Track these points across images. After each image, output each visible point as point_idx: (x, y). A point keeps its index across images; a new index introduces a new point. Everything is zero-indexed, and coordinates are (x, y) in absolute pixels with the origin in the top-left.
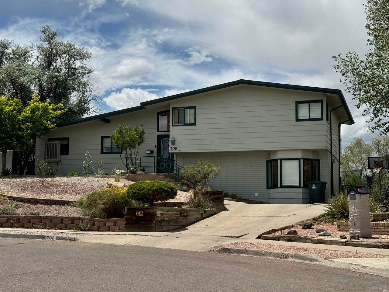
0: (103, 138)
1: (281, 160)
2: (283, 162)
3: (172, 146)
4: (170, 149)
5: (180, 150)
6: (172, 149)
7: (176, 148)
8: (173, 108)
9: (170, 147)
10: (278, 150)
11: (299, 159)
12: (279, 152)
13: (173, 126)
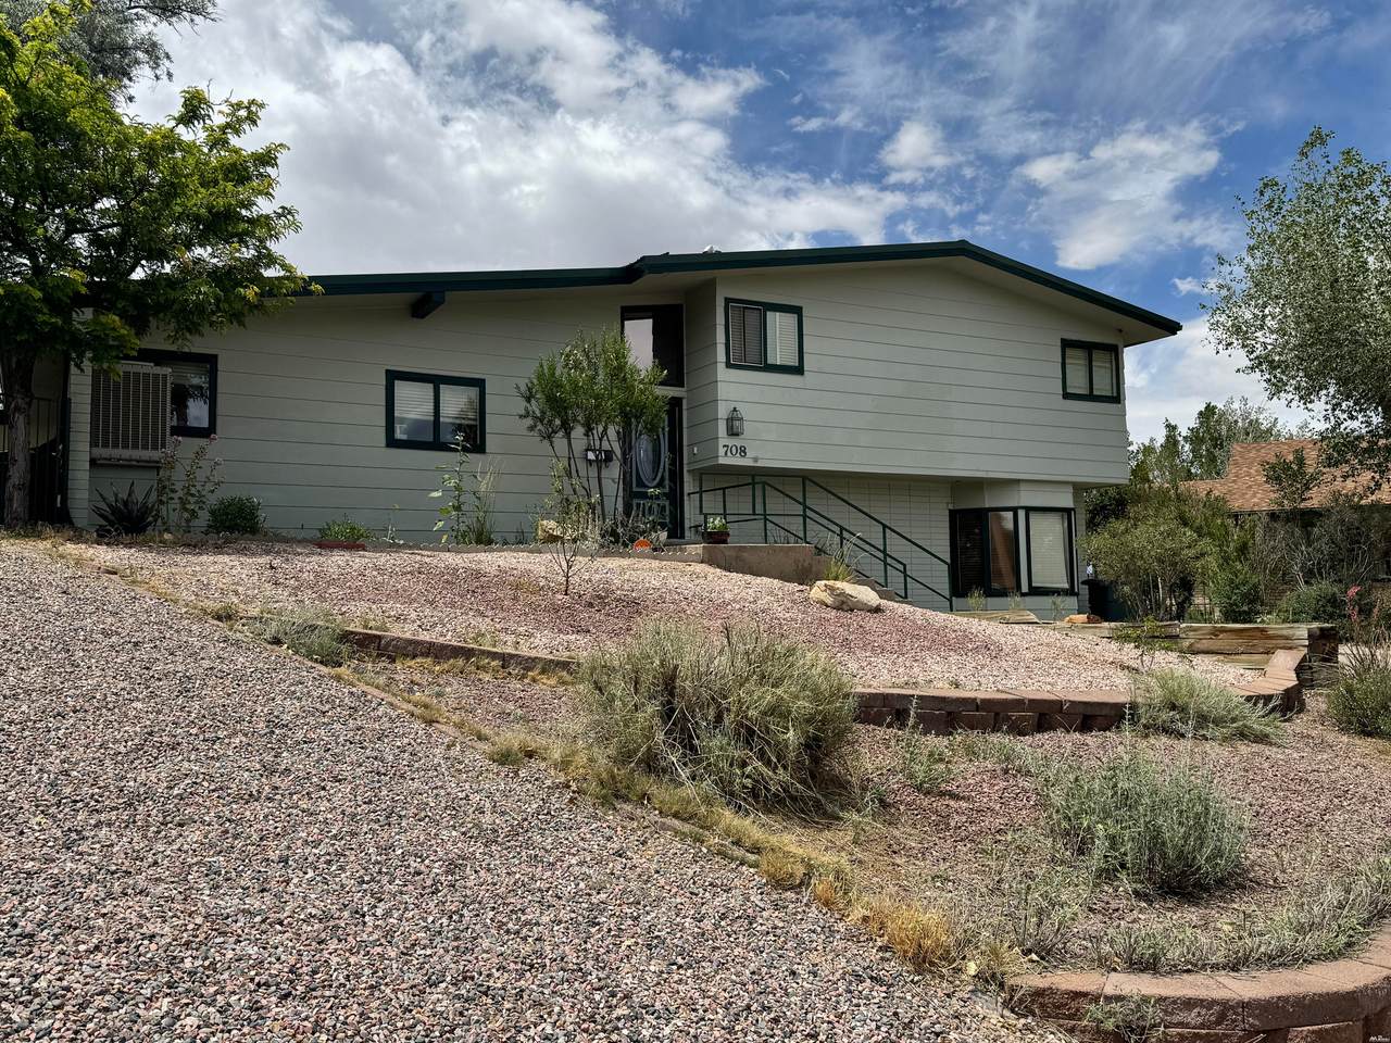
0: (393, 377)
1: (1029, 510)
2: (1034, 518)
3: (731, 442)
4: (722, 451)
5: (756, 460)
6: (729, 453)
7: (743, 451)
8: (728, 301)
9: (722, 442)
10: (1018, 482)
11: (1067, 511)
12: (1023, 487)
13: (729, 365)
